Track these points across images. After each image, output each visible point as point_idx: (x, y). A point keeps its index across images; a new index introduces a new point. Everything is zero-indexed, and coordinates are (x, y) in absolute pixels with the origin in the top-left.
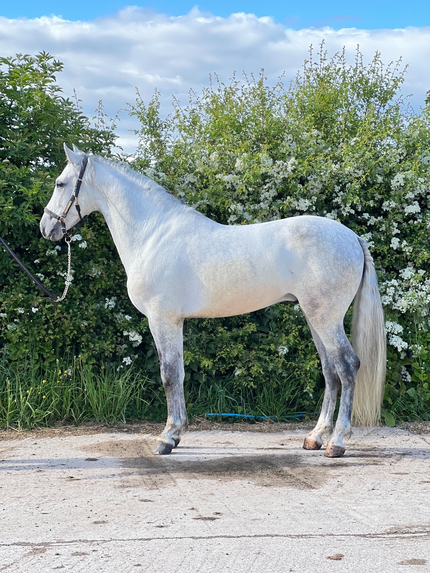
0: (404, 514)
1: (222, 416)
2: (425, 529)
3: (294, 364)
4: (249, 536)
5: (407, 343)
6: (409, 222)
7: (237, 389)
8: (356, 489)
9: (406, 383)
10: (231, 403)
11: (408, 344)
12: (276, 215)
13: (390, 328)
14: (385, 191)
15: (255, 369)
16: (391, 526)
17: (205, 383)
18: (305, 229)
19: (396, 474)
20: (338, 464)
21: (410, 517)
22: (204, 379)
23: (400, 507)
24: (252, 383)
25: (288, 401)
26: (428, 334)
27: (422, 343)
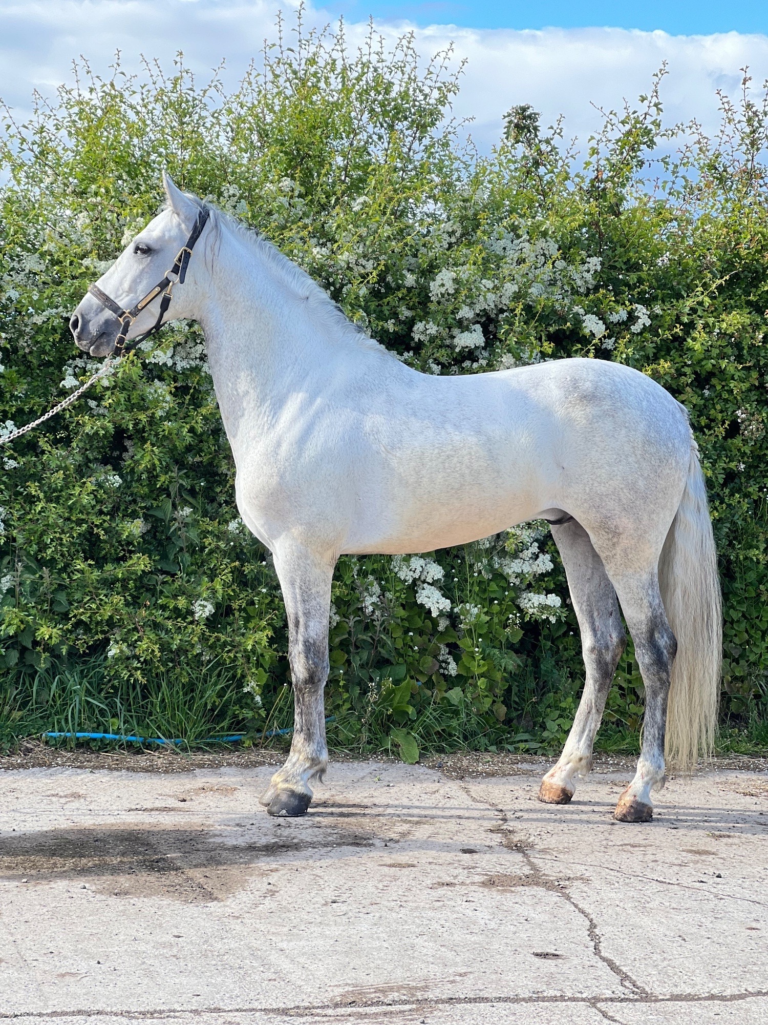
0: (380, 959)
1: (78, 739)
2: (413, 995)
3: (223, 638)
4: (40, 1015)
5: (448, 601)
6: (464, 365)
7: (110, 685)
8: (300, 901)
9: (447, 678)
10: (97, 711)
11: (452, 602)
12: (201, 343)
13: (418, 571)
14: (419, 303)
15: (144, 645)
16: (347, 988)
17: (47, 671)
18: (588, 384)
19: (390, 866)
20: (281, 843)
21: (390, 968)
22: (43, 665)
23: (377, 944)
24: (139, 672)
25: (213, 710)
26: (492, 583)
27: (478, 599)
